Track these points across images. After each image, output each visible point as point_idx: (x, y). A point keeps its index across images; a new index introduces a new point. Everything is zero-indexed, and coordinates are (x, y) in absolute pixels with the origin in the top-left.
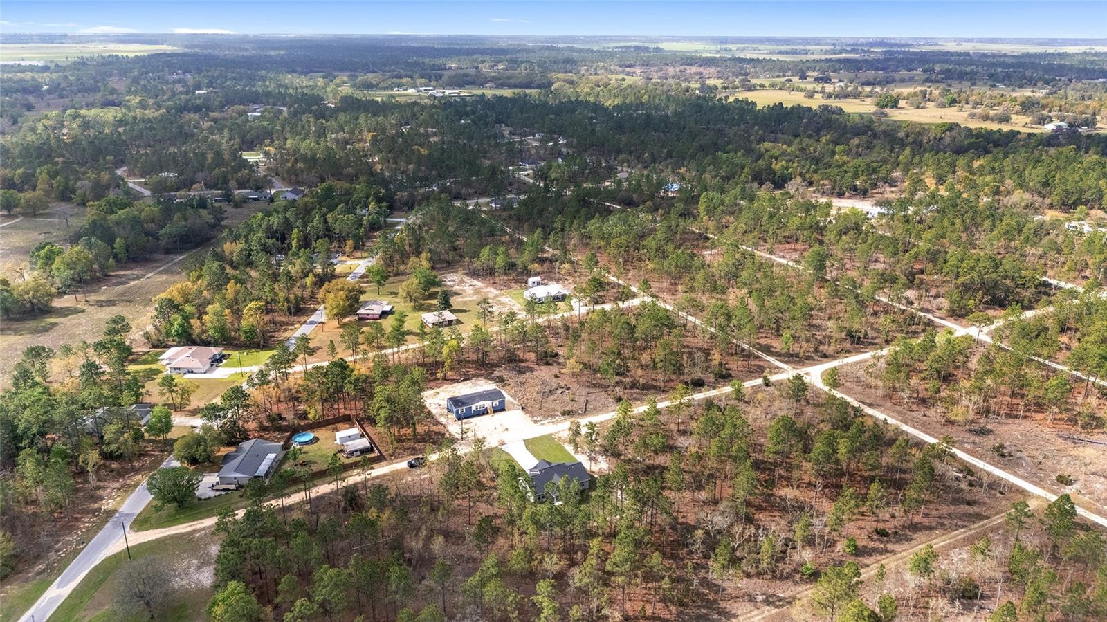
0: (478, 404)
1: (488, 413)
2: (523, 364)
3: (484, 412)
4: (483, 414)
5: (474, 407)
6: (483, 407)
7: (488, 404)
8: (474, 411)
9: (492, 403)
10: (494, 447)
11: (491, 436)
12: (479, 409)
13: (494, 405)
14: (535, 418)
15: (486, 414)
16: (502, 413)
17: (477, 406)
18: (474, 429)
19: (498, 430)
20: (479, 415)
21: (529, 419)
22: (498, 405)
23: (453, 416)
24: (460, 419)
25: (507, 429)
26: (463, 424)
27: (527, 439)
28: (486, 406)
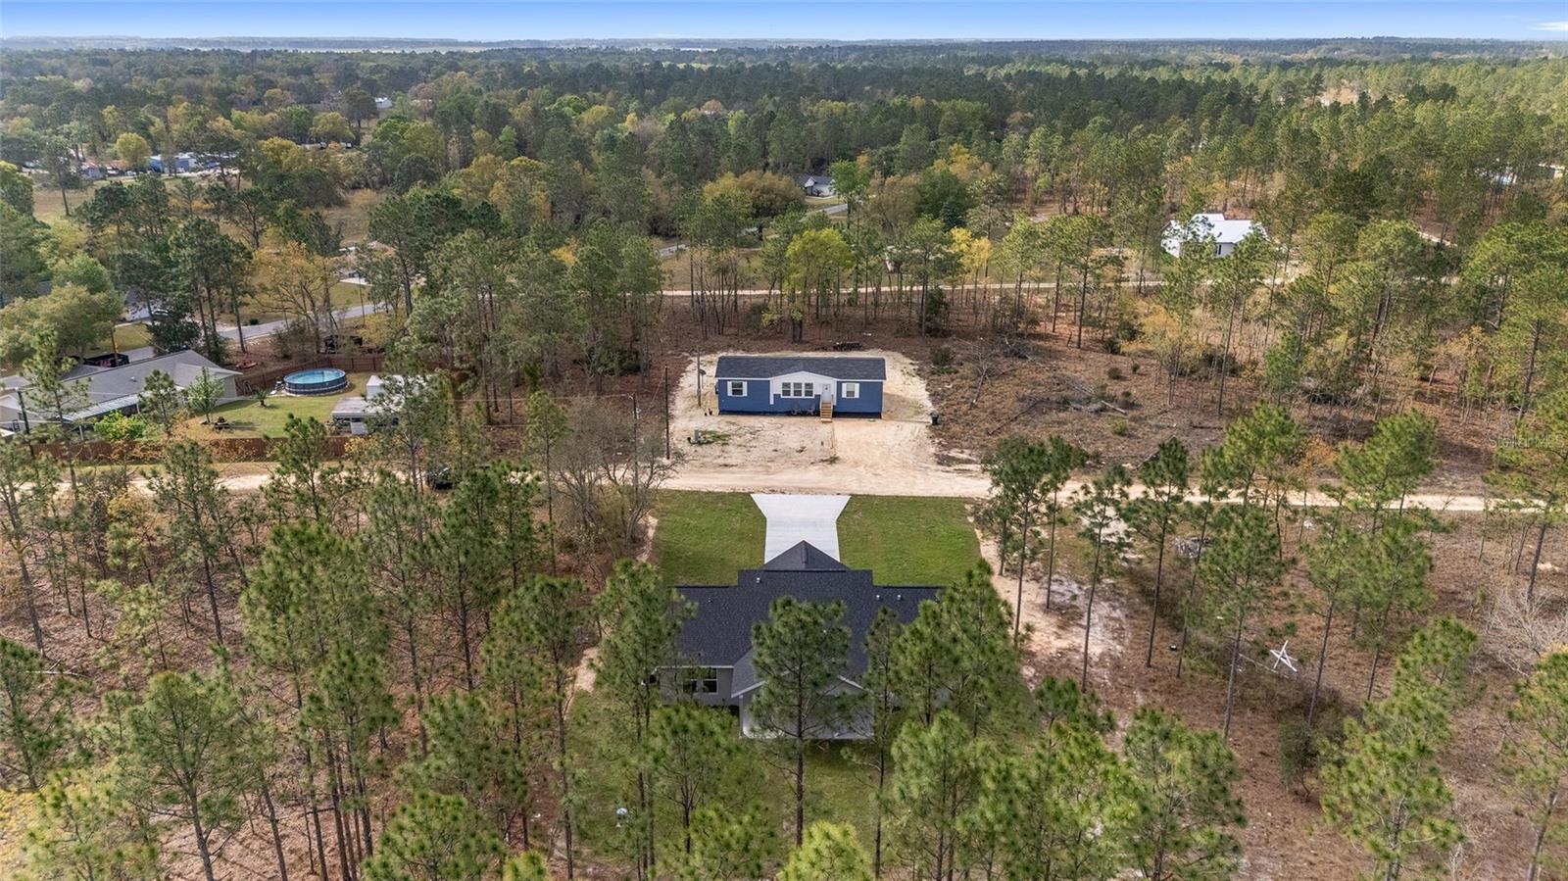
0: (793, 378)
1: (817, 414)
3: (805, 409)
4: (804, 414)
5: (776, 385)
6: (809, 393)
7: (824, 386)
8: (777, 396)
9: (839, 385)
10: (734, 494)
11: (767, 464)
12: (792, 396)
13: (844, 395)
14: (953, 453)
15: (809, 415)
16: (864, 422)
17: (786, 385)
18: (739, 441)
19: (804, 456)
20: (789, 414)
21: (932, 450)
22: (857, 396)
23: (713, 404)
24: (723, 412)
25: (833, 460)
26: (718, 424)
27: (868, 496)
28: (816, 391)
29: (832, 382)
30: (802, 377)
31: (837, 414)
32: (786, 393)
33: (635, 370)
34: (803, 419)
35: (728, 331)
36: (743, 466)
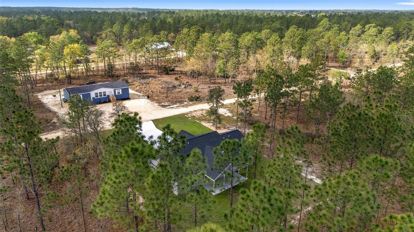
0: (98, 91)
1: (110, 101)
4: (105, 102)
5: (93, 94)
6: (105, 95)
7: (109, 91)
8: (93, 98)
9: (115, 90)
12: (99, 97)
13: (117, 94)
15: (107, 102)
17: (96, 94)
20: (100, 103)
22: (121, 93)
28: (107, 94)
29: (112, 90)
30: (102, 90)
31: (117, 100)
32: (97, 96)
34: (106, 104)
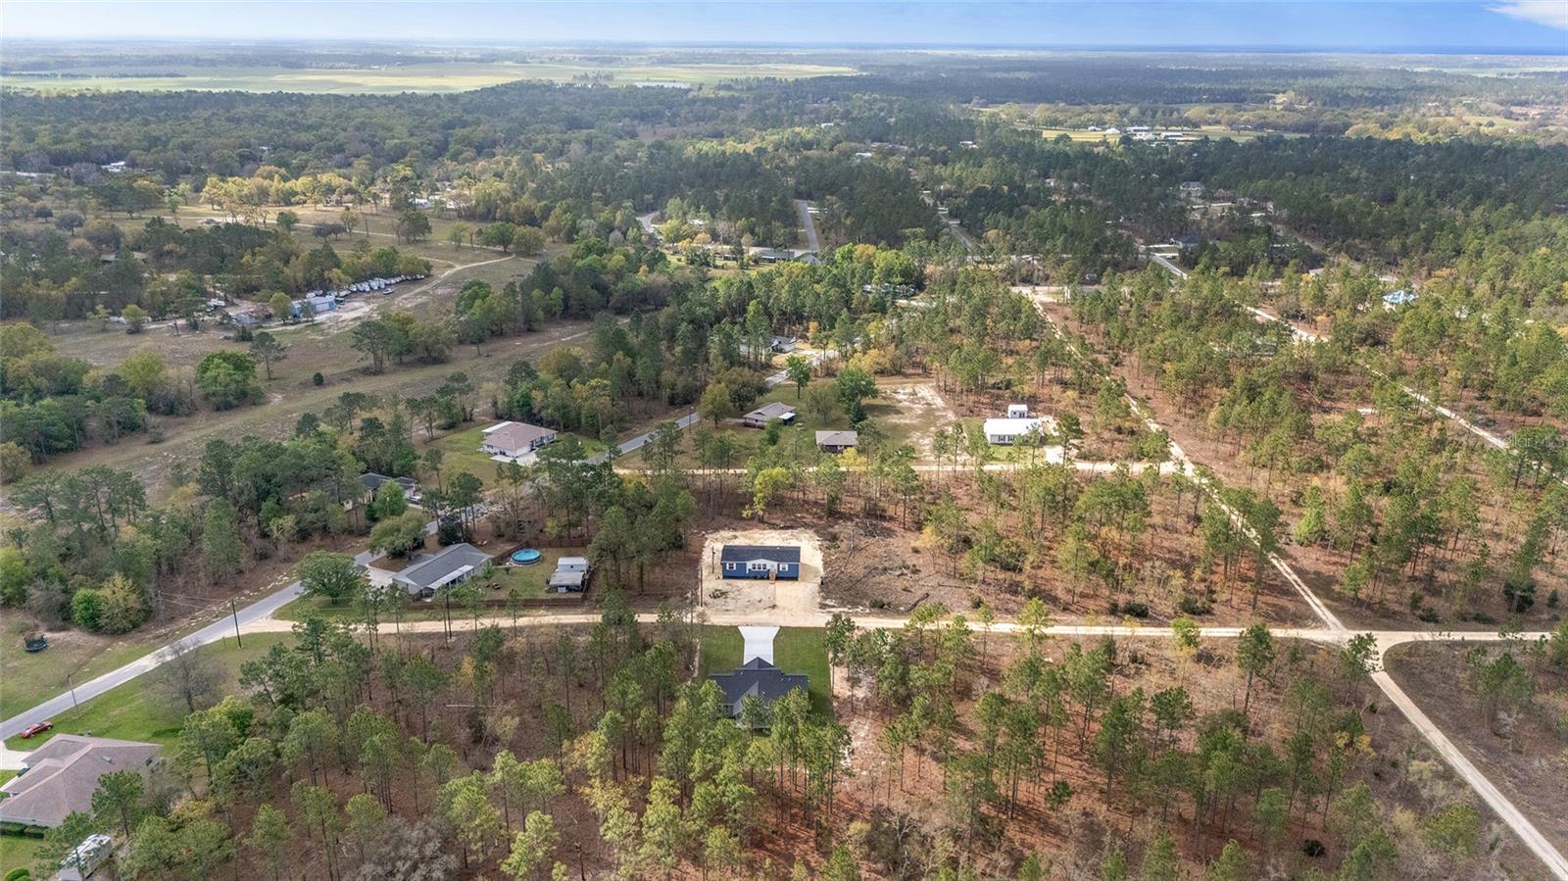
0: (757, 562)
1: (768, 578)
2: (885, 524)
3: (762, 576)
4: (762, 578)
5: (749, 565)
6: (765, 569)
7: (772, 566)
8: (750, 570)
9: (779, 565)
10: (732, 627)
11: (745, 609)
12: (757, 570)
13: (781, 570)
14: (828, 602)
15: (765, 579)
16: (790, 583)
17: (754, 565)
18: (732, 595)
19: (761, 605)
20: (755, 578)
21: (819, 600)
22: (787, 570)
23: (719, 571)
24: (725, 577)
25: (774, 607)
26: (722, 585)
27: (788, 628)
28: (768, 568)
29: (776, 564)
30: (762, 562)
31: (778, 578)
32: (754, 568)
33: (680, 547)
34: (761, 581)
35: (725, 512)
36: (734, 610)
